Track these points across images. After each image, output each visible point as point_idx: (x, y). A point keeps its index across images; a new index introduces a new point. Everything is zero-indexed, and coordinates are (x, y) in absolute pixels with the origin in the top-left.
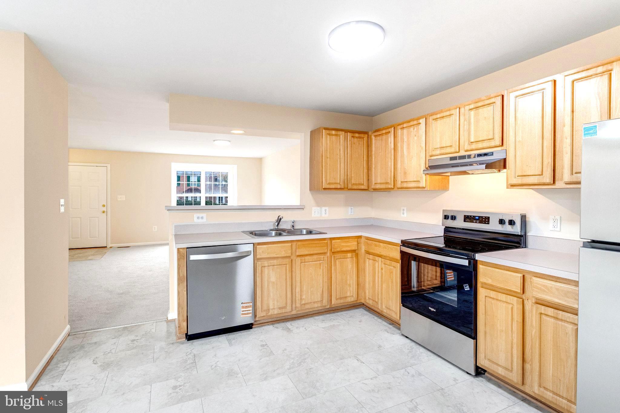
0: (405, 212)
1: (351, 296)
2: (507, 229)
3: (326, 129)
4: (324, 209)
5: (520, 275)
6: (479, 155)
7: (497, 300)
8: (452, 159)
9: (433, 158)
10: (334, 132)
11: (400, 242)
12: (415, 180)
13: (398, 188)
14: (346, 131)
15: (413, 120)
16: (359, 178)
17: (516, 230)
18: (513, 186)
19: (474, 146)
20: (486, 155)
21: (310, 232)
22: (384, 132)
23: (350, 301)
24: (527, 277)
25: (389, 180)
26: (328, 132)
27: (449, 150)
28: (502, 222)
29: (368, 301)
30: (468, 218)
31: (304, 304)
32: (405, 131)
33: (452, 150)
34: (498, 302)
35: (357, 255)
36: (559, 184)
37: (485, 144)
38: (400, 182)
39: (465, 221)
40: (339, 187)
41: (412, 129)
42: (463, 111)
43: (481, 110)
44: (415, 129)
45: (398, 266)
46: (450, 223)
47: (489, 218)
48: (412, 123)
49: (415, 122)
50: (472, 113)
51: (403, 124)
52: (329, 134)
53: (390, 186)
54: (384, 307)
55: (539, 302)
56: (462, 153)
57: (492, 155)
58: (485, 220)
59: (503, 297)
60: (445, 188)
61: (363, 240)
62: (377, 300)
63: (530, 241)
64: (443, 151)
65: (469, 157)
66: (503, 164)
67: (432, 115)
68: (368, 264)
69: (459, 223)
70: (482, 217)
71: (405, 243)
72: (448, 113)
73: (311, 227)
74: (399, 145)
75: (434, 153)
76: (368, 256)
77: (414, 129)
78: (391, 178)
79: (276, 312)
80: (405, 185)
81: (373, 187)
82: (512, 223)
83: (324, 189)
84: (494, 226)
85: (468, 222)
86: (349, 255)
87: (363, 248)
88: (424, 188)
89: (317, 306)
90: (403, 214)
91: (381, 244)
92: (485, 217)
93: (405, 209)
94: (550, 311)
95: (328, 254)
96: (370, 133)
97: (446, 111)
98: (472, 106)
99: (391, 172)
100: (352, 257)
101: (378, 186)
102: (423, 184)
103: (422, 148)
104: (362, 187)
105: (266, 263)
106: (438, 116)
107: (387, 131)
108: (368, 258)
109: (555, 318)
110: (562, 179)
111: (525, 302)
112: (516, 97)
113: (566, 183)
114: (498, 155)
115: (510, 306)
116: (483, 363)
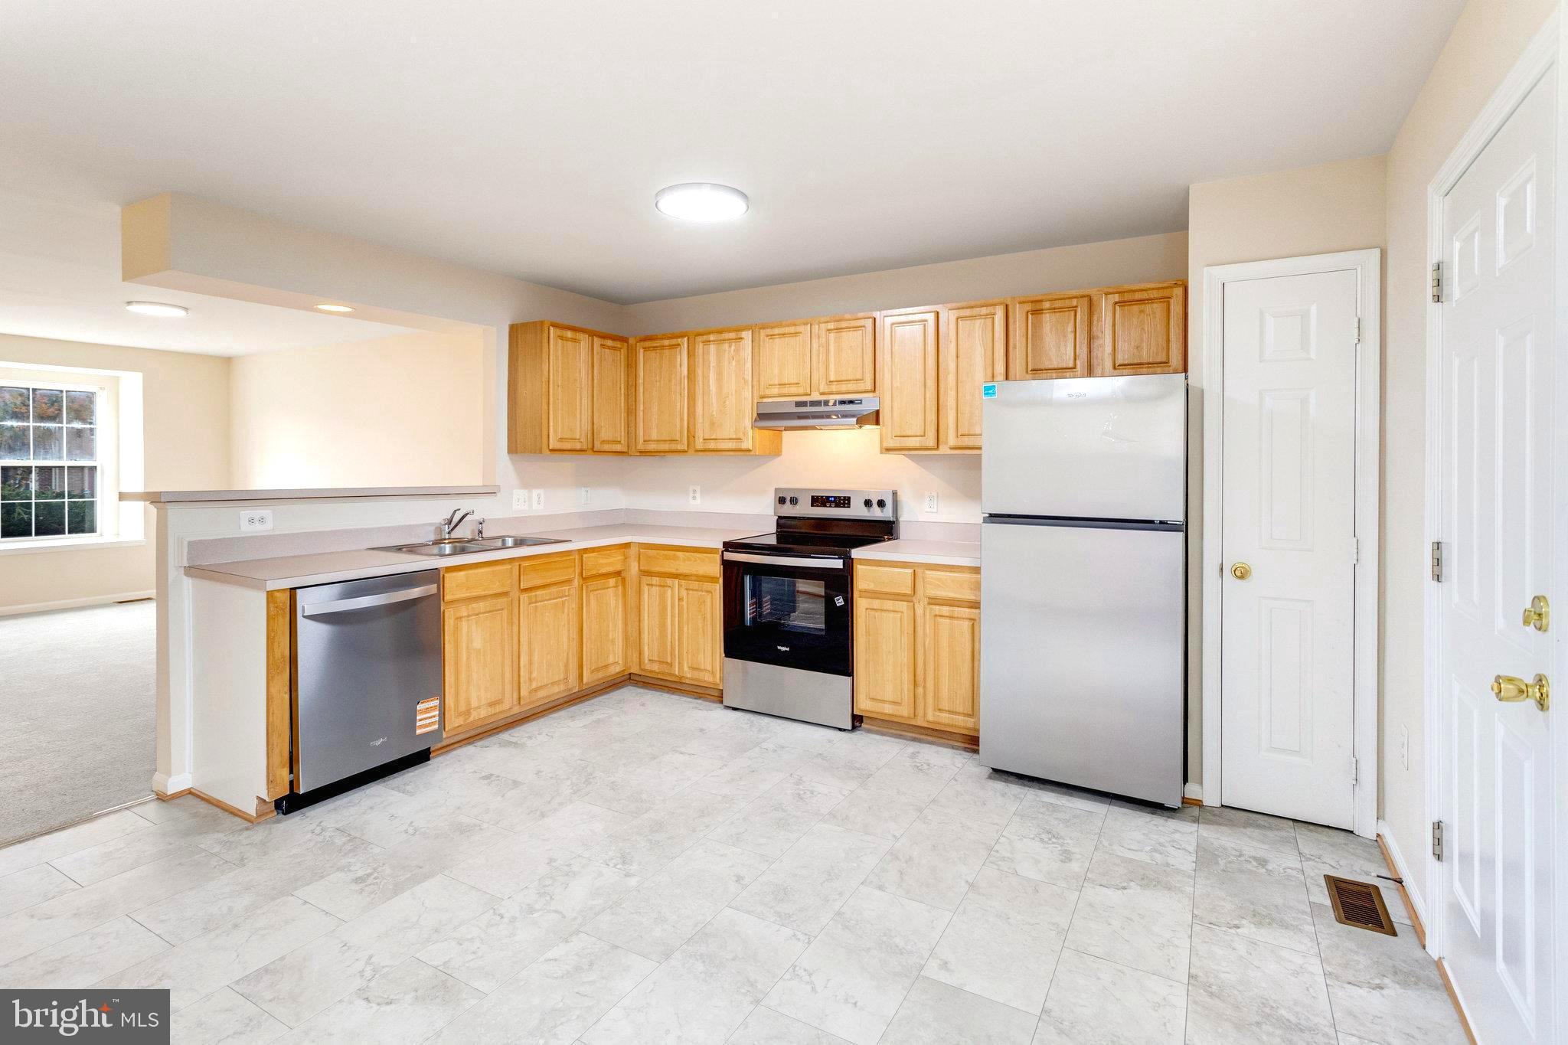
0: (698, 495)
1: (616, 661)
2: (876, 513)
3: (555, 325)
4: (535, 493)
5: (910, 571)
6: (843, 402)
7: (882, 610)
8: (798, 404)
9: (765, 400)
10: (569, 334)
11: (721, 546)
12: (734, 437)
13: (697, 451)
14: (592, 334)
15: (729, 330)
16: (611, 430)
17: (886, 514)
18: (888, 450)
19: (834, 388)
20: (851, 402)
21: (520, 542)
22: (666, 342)
23: (613, 673)
24: (919, 571)
25: (678, 434)
26: (559, 332)
27: (793, 390)
28: (868, 503)
29: (648, 667)
30: (818, 501)
31: (536, 690)
32: (712, 348)
33: (801, 390)
34: (883, 613)
35: (624, 580)
36: (944, 450)
37: (851, 387)
38: (701, 440)
39: (812, 505)
40: (578, 446)
41: (726, 346)
42: (817, 331)
43: (847, 336)
44: (733, 347)
45: (718, 588)
46: (788, 510)
47: (849, 498)
48: (726, 336)
49: (732, 335)
50: (832, 336)
51: (709, 333)
52: (561, 338)
53: (679, 447)
54: (686, 669)
55: (934, 601)
56: (816, 397)
57: (861, 403)
58: (844, 502)
59: (889, 604)
60: (776, 452)
61: (633, 551)
62: (669, 661)
63: (903, 530)
64: (785, 391)
65: (826, 403)
66: (876, 418)
67: (763, 327)
68: (650, 596)
69: (805, 509)
70: (840, 497)
71: (729, 546)
72: (792, 329)
73: (522, 532)
74: (699, 372)
75: (768, 392)
76: (646, 580)
77: (730, 347)
78: (681, 432)
79: (483, 713)
80: (712, 445)
81: (640, 447)
82: (881, 504)
83: (551, 450)
84: (856, 511)
85: (818, 506)
86: (612, 582)
87: (634, 568)
88: (750, 451)
89: (557, 691)
90: (694, 498)
91: (680, 554)
92: (845, 497)
93: (698, 489)
94: (945, 610)
95: (576, 583)
96: (632, 341)
97: (788, 326)
98: (831, 326)
99: (682, 419)
100: (616, 586)
101: (652, 447)
102: (747, 444)
103: (746, 382)
104: (618, 448)
105: (463, 611)
106: (776, 331)
107: (674, 341)
108: (647, 585)
109: (951, 617)
110: (946, 443)
111: (916, 605)
112: (893, 324)
113: (952, 448)
114: (869, 405)
115: (899, 615)
116: (864, 706)
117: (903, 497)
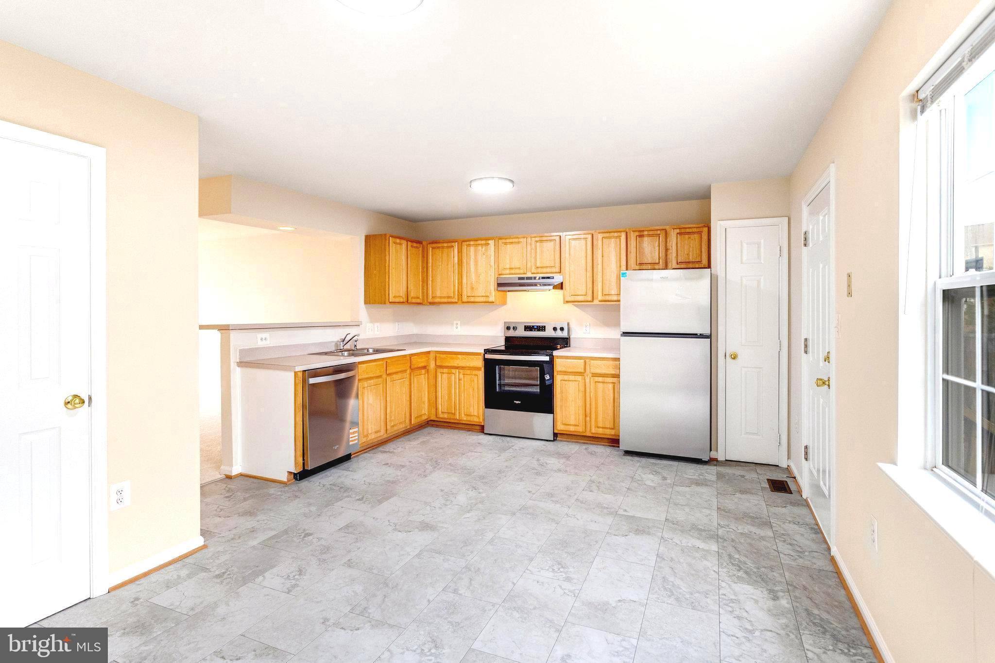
0: (459, 326)
2: (559, 334)
3: (392, 237)
4: (376, 324)
5: (582, 361)
6: (543, 278)
7: (569, 381)
8: (520, 278)
9: (501, 276)
10: (398, 241)
11: (483, 352)
12: (485, 295)
13: (463, 302)
14: (408, 240)
15: (482, 240)
16: (416, 292)
17: (564, 334)
18: (567, 302)
19: (539, 270)
20: (548, 278)
21: (377, 351)
22: (446, 245)
23: (424, 419)
24: (587, 361)
25: (452, 294)
26: (394, 240)
27: (517, 271)
28: (555, 329)
29: (441, 416)
30: (528, 328)
31: (393, 426)
32: (472, 249)
33: (522, 271)
34: (569, 382)
35: (428, 372)
36: (596, 302)
37: (548, 270)
38: (466, 297)
39: (525, 330)
40: (402, 300)
41: (480, 248)
42: (530, 241)
43: (545, 244)
44: (484, 249)
45: (481, 374)
46: (511, 333)
47: (545, 326)
48: (480, 242)
49: (483, 242)
50: (538, 244)
51: (470, 241)
52: (395, 243)
53: (453, 300)
54: (463, 415)
55: (595, 375)
56: (529, 275)
57: (553, 278)
58: (542, 328)
59: (572, 377)
60: (504, 303)
61: (432, 356)
62: (453, 412)
63: (572, 342)
64: (513, 271)
65: (535, 278)
66: (561, 286)
67: (501, 239)
68: (443, 379)
69: (521, 333)
70: (540, 326)
71: (487, 351)
72: (517, 240)
73: (378, 346)
74: (464, 261)
75: (504, 272)
76: (439, 370)
77: (482, 248)
78: (454, 292)
79: (373, 436)
80: (472, 299)
81: (430, 300)
82: (562, 329)
83: (390, 302)
84: (549, 333)
85: (528, 331)
86: (423, 371)
87: (432, 365)
88: (493, 302)
89: (401, 427)
90: (457, 328)
91: (459, 356)
92: (542, 326)
93: (459, 322)
94: (600, 379)
95: (408, 372)
96: (424, 243)
97: (514, 238)
98: (537, 239)
99: (454, 286)
100: (425, 374)
101: (437, 300)
102: (492, 299)
103: (491, 266)
104: (418, 301)
105: (366, 384)
106: (508, 241)
107: (449, 244)
108: (441, 373)
109: (603, 382)
110: (597, 298)
111: (586, 377)
112: (570, 239)
113: (600, 301)
114: (558, 279)
115: (577, 382)
116: (560, 427)
117: (572, 326)
